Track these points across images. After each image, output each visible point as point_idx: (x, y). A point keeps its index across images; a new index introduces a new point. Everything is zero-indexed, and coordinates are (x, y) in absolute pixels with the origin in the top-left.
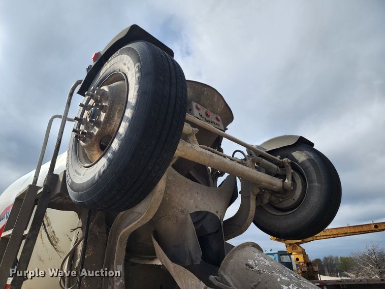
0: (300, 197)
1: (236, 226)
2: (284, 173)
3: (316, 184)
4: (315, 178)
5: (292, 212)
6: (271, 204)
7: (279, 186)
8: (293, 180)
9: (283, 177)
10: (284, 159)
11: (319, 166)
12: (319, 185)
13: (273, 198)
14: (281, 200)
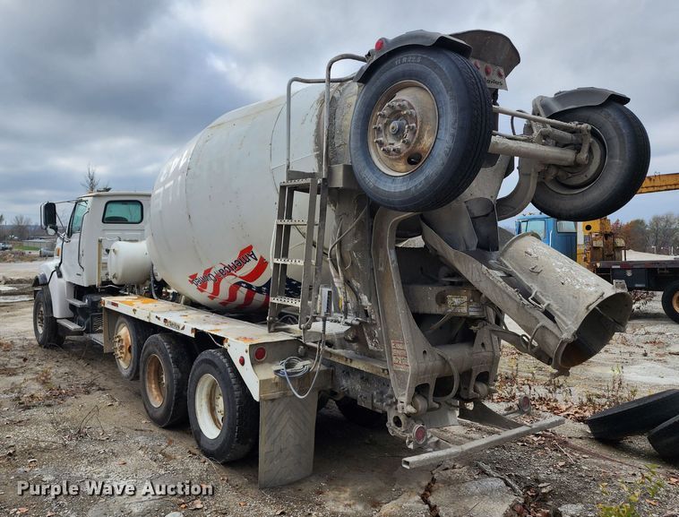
0: (594, 174)
1: (508, 206)
2: (580, 142)
3: (618, 161)
4: (618, 153)
5: (580, 191)
6: (557, 181)
7: (569, 160)
8: (590, 151)
9: (578, 149)
10: (583, 126)
11: (626, 138)
12: (621, 162)
13: (560, 173)
14: (570, 175)
